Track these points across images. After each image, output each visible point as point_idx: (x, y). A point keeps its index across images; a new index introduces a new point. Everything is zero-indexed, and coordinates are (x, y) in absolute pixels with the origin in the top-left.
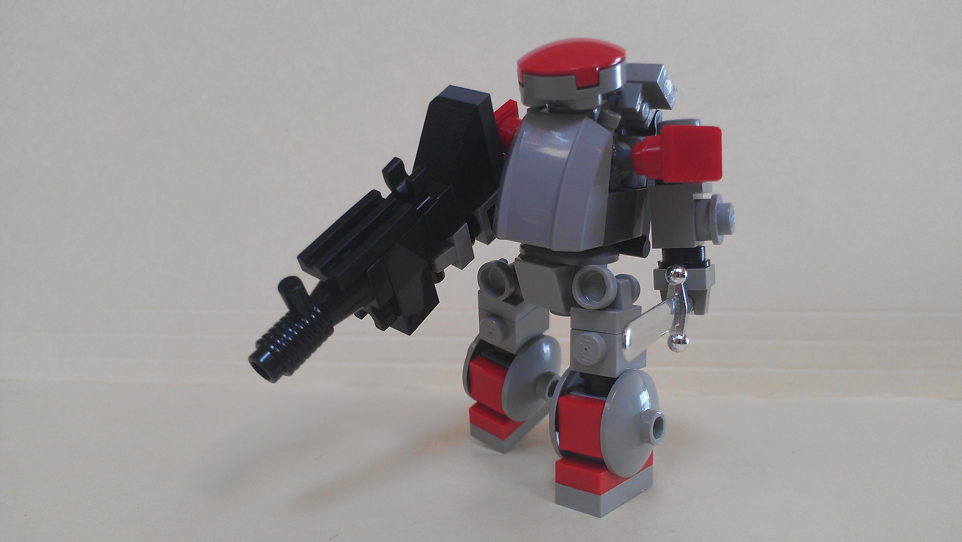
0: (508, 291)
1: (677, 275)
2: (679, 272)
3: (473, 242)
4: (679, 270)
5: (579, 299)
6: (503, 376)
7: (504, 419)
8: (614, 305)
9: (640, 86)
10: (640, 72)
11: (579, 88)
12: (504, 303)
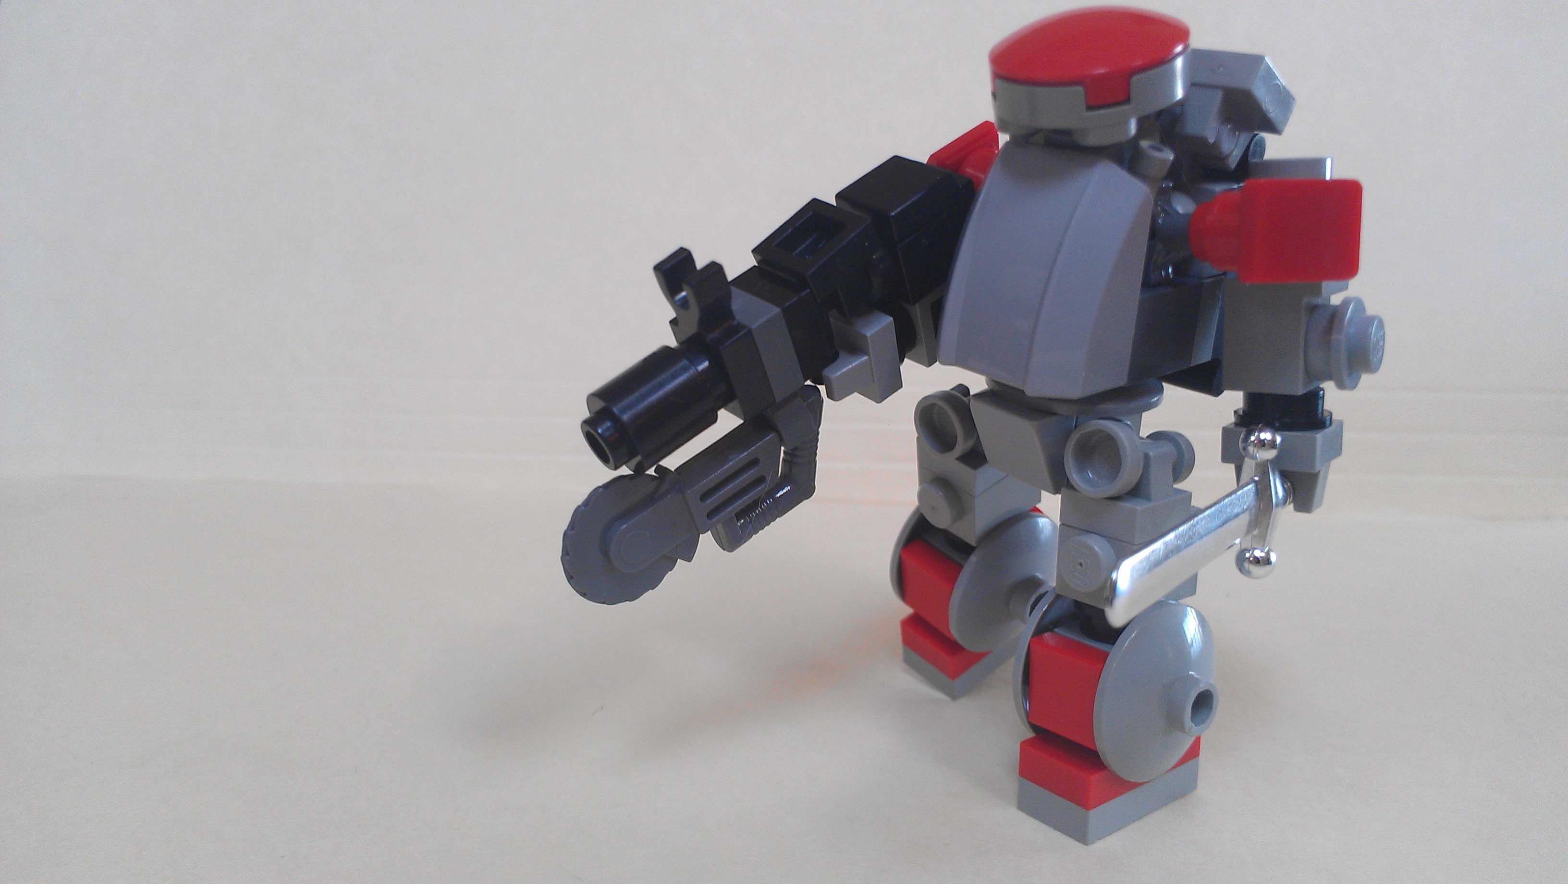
0: (961, 447)
1: (1262, 444)
2: (1265, 439)
3: (902, 361)
4: (1266, 436)
5: (1075, 477)
6: (952, 580)
7: (953, 647)
8: (1136, 491)
9: (1218, 96)
10: (1221, 68)
11: (1090, 108)
12: (956, 462)
